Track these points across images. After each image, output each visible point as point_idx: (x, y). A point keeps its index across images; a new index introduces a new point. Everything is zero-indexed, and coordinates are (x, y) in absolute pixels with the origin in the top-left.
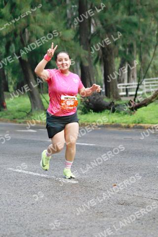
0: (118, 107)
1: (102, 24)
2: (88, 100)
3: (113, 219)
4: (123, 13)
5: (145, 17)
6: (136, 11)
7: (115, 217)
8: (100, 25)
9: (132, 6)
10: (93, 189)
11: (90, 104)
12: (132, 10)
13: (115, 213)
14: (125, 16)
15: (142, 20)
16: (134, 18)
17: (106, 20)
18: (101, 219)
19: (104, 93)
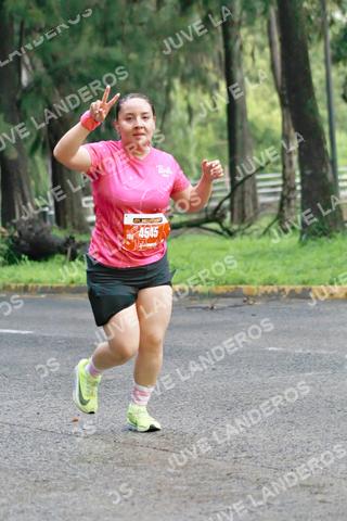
0: (83, 247)
1: (46, 65)
2: (16, 234)
3: (69, 495)
4: (91, 42)
5: (140, 49)
6: (120, 37)
7: (74, 489)
8: (41, 69)
9: (112, 25)
10: (26, 430)
11: (23, 242)
12: (111, 34)
13: (75, 481)
14: (96, 49)
15: (133, 56)
16: (116, 53)
17: (55, 58)
18: (44, 496)
19: (54, 218)
